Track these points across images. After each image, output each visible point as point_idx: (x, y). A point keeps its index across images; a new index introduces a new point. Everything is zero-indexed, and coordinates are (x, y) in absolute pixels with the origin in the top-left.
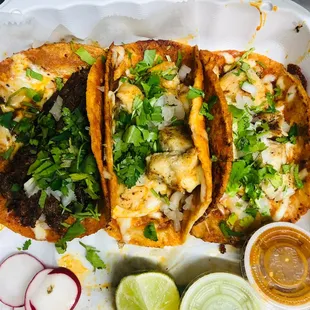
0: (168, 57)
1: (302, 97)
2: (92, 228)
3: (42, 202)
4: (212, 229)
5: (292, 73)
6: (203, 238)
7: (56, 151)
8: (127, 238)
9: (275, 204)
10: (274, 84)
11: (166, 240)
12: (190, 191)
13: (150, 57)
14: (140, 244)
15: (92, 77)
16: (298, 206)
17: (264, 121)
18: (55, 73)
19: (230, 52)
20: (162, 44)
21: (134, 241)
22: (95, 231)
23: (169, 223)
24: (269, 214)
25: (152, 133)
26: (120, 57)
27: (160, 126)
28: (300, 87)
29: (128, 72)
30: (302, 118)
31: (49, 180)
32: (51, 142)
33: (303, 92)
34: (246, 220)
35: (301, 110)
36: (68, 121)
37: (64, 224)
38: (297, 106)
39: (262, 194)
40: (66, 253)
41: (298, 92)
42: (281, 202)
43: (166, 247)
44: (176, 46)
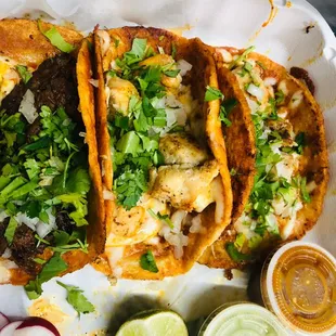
0: (161, 49)
1: (310, 104)
2: (77, 263)
3: (10, 233)
4: (218, 253)
5: (297, 77)
6: (208, 264)
7: (31, 164)
8: (118, 271)
9: (281, 220)
10: (275, 87)
11: (166, 270)
12: (200, 210)
13: (140, 47)
14: (134, 277)
15: (81, 67)
16: (303, 221)
17: (272, 129)
18: (16, 58)
19: (228, 49)
20: (154, 33)
21: (127, 275)
22: (81, 266)
23: (168, 249)
24: (277, 231)
25: (153, 141)
26: (105, 43)
27: (163, 133)
28: (307, 93)
29: (113, 64)
30: (310, 126)
31: (20, 203)
32: (22, 152)
33: (311, 99)
34: (254, 239)
35: (308, 118)
36: (46, 124)
37: (38, 260)
38: (303, 113)
39: (271, 210)
40: (40, 297)
41: (305, 98)
42: (288, 218)
43: (166, 278)
44: (169, 37)
